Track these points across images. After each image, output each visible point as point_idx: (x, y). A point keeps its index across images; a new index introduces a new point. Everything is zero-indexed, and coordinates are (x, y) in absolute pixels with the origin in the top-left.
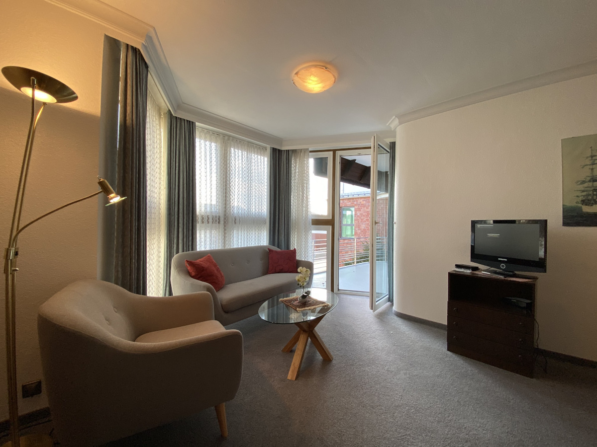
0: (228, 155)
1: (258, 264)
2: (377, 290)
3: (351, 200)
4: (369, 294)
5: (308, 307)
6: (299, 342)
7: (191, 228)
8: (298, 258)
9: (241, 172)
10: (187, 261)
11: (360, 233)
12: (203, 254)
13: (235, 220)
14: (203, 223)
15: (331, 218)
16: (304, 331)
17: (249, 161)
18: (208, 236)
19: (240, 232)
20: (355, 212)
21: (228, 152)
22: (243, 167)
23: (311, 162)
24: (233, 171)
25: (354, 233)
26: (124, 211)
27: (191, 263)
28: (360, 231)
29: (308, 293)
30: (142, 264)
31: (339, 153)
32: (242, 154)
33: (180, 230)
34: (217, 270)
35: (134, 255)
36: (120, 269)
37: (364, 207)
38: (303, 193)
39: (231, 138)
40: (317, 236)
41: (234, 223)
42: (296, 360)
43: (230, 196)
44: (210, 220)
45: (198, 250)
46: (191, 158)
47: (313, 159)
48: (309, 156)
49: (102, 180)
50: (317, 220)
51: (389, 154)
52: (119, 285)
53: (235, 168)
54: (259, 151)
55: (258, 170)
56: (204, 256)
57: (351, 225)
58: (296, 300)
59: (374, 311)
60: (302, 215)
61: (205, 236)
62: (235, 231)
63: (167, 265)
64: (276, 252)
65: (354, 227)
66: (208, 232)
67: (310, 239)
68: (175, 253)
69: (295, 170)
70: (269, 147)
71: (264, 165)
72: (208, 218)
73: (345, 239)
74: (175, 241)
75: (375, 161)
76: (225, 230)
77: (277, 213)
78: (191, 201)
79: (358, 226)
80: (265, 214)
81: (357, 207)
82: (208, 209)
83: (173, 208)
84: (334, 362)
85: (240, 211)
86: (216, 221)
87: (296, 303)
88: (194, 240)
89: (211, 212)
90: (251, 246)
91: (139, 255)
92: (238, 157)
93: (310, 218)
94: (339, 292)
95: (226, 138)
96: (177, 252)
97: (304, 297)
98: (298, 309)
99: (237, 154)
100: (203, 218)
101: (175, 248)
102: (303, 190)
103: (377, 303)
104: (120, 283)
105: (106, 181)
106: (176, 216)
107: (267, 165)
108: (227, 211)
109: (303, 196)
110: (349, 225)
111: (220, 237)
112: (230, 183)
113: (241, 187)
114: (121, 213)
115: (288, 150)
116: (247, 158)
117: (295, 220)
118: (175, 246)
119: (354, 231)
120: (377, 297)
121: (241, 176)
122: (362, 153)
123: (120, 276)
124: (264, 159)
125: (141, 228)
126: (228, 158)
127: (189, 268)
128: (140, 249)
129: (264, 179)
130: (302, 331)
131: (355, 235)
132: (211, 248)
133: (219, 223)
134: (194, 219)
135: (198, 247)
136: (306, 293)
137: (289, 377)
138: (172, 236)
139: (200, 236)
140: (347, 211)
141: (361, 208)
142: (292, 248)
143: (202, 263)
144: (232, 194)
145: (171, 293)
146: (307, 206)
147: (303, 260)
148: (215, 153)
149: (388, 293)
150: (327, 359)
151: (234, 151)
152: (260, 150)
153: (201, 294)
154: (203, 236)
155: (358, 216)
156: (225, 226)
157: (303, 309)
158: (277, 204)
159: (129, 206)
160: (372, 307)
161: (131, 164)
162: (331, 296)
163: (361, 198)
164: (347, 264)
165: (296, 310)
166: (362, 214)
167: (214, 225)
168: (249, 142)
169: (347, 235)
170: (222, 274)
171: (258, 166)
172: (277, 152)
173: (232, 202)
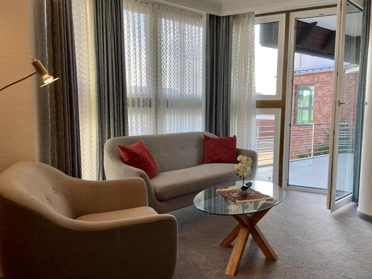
0: (158, 27)
1: (193, 152)
2: (338, 186)
3: (311, 77)
4: (326, 192)
5: (249, 199)
6: (238, 237)
7: (121, 112)
8: (238, 146)
9: (172, 47)
10: (120, 146)
11: (321, 118)
12: (134, 140)
13: (167, 103)
14: (133, 106)
15: (280, 99)
16: (245, 226)
17: (182, 33)
18: (139, 121)
19: (173, 117)
20: (315, 92)
21: (159, 23)
22: (176, 40)
23: (257, 29)
24: (164, 46)
25: (312, 119)
26: (56, 93)
27: (123, 149)
28: (320, 116)
29: (250, 184)
30: (76, 147)
31: (293, 16)
32: (174, 25)
33: (111, 114)
34: (150, 157)
35: (68, 137)
36: (56, 152)
37: (328, 84)
38: (246, 69)
39: (161, 7)
40: (262, 122)
41: (166, 106)
42: (235, 255)
43: (161, 76)
44: (141, 104)
45: (130, 135)
46: (119, 33)
47: (259, 25)
48: (254, 21)
49: (35, 60)
50: (263, 101)
51: (362, 13)
52: (55, 167)
53: (166, 42)
54: (193, 19)
55: (192, 43)
56: (136, 142)
57: (309, 108)
58: (235, 191)
59: (332, 212)
60: (245, 96)
61: (137, 121)
62: (167, 115)
63: (100, 150)
64: (213, 139)
65: (312, 111)
66: (139, 116)
67: (253, 125)
68: (107, 138)
69: (237, 40)
70: (205, 14)
71: (199, 37)
72: (139, 102)
73: (299, 126)
74: (107, 125)
75: (342, 22)
76: (157, 114)
77: (215, 94)
78: (121, 82)
79: (319, 110)
80: (201, 96)
81: (318, 85)
82: (139, 91)
83: (103, 90)
84: (279, 262)
85: (173, 93)
86: (147, 104)
87: (235, 195)
88: (126, 125)
89: (142, 95)
90: (185, 132)
91: (73, 139)
92: (170, 28)
93: (254, 99)
94: (288, 188)
95: (156, 6)
96: (109, 137)
97: (244, 188)
98: (237, 201)
99: (168, 25)
100: (133, 102)
101: (107, 133)
102: (246, 65)
103: (336, 202)
104: (56, 166)
105: (39, 61)
106: (106, 99)
107: (203, 36)
108: (158, 93)
109: (246, 73)
110: (306, 108)
111: (151, 122)
112: (161, 61)
113: (173, 64)
114: (54, 96)
115: (229, 16)
116: (180, 29)
117: (236, 102)
118: (107, 130)
119: (312, 115)
120: (336, 196)
121: (172, 52)
122: (325, 14)
123: (56, 159)
124: (199, 29)
125: (73, 111)
126: (158, 31)
127: (122, 153)
128: (74, 133)
129: (199, 53)
130: (242, 226)
131: (314, 121)
132: (142, 133)
133: (150, 106)
134: (125, 102)
135: (129, 133)
136: (246, 184)
137: (227, 272)
138: (104, 120)
139: (131, 121)
140: (305, 91)
141: (324, 87)
142: (231, 135)
143: (134, 148)
144: (163, 73)
145: (104, 178)
146: (251, 84)
147: (245, 149)
148: (145, 26)
149: (352, 191)
150: (271, 259)
151: (165, 22)
152: (195, 17)
153: (135, 180)
154: (134, 121)
155: (319, 97)
156: (156, 110)
157: (243, 201)
158: (215, 83)
159: (61, 88)
160: (330, 206)
161: (60, 43)
162: (278, 192)
163: (324, 73)
164: (301, 157)
165: (235, 203)
166: (325, 94)
167: (145, 108)
168: (181, 10)
169: (303, 122)
170: (155, 161)
171: (192, 39)
172: (215, 19)
173: (164, 83)
